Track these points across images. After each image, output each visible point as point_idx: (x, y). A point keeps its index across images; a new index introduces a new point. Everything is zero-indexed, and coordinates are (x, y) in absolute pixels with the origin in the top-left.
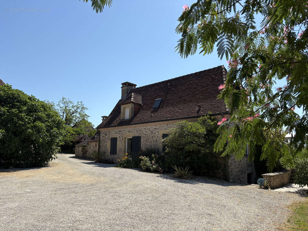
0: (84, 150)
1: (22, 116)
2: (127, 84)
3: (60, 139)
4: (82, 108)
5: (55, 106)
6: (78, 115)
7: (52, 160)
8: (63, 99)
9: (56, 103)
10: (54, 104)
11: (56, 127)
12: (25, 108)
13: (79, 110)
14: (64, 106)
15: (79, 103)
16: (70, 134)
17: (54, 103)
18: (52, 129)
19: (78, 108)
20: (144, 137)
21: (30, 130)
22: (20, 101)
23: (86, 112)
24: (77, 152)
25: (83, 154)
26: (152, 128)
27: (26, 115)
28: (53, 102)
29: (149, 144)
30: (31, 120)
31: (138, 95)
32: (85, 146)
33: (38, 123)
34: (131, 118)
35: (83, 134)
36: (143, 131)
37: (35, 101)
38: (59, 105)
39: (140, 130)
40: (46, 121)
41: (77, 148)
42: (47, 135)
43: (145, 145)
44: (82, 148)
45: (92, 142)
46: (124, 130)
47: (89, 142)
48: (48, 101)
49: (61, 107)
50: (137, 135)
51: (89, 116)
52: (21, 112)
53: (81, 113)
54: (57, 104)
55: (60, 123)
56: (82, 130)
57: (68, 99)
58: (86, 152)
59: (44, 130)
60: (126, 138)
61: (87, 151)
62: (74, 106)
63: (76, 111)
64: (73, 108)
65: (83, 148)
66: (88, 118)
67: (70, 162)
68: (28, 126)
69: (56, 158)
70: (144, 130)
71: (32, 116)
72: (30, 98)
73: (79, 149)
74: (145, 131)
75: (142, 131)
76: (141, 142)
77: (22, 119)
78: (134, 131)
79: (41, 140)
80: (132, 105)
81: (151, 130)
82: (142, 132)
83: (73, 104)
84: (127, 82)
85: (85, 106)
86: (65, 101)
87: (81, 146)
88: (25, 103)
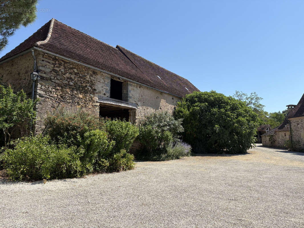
0: (272, 139)
1: (228, 113)
4: (256, 99)
6: (253, 106)
7: (251, 148)
8: (237, 93)
13: (253, 101)
15: (253, 94)
19: (252, 99)
21: (236, 125)
23: (261, 102)
24: (264, 142)
25: (272, 143)
27: (231, 112)
30: (235, 117)
32: (272, 136)
35: (264, 124)
40: (246, 116)
41: (264, 138)
44: (269, 137)
45: (280, 131)
47: (277, 132)
51: (264, 105)
52: (226, 111)
53: (256, 103)
56: (262, 121)
57: (241, 92)
58: (274, 141)
59: (246, 123)
61: (276, 140)
62: (249, 98)
63: (250, 103)
64: (247, 99)
65: (271, 138)
66: (264, 108)
67: (262, 150)
68: (234, 121)
69: (255, 146)
71: (235, 113)
73: (266, 139)
77: (229, 116)
79: (244, 132)
83: (247, 95)
85: (258, 96)
86: (239, 94)
87: (268, 136)
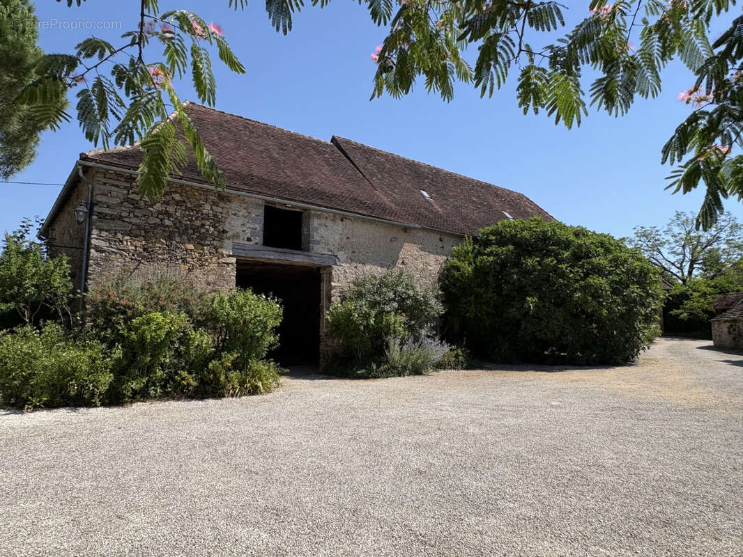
0: (735, 330)
1: (562, 268)
3: (653, 307)
5: (660, 235)
9: (662, 228)
11: (637, 283)
12: (567, 254)
14: (683, 232)
17: (656, 229)
18: (628, 287)
21: (578, 295)
22: (558, 243)
24: (717, 336)
25: (734, 339)
27: (571, 265)
30: (579, 275)
32: (735, 321)
33: (595, 280)
37: (587, 235)
38: (669, 230)
41: (716, 326)
42: (615, 301)
44: (727, 324)
48: (642, 228)
49: (674, 236)
53: (732, 240)
54: (665, 229)
55: (646, 274)
57: (692, 212)
58: (740, 335)
63: (716, 238)
65: (731, 326)
68: (576, 287)
71: (581, 266)
72: (577, 234)
73: (720, 328)
77: (563, 275)
87: (725, 322)
88: (567, 245)
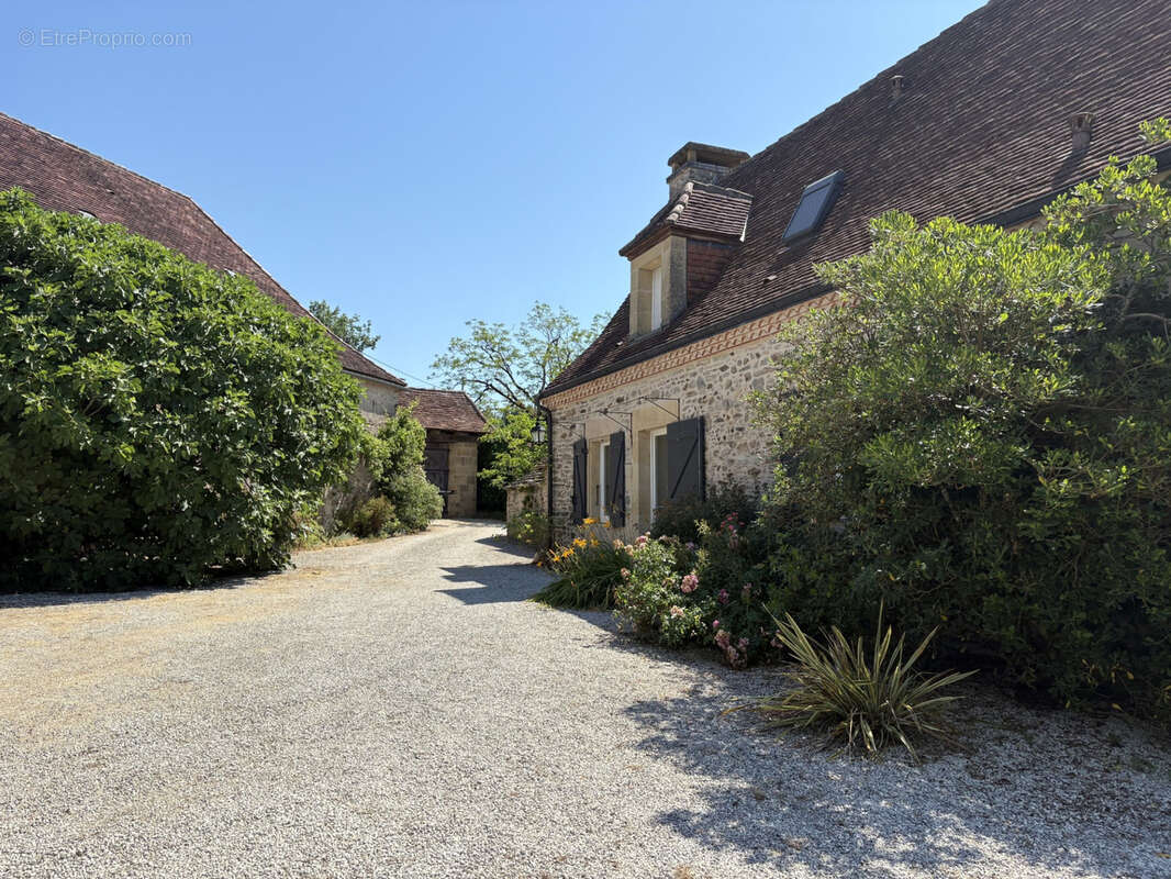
0: (531, 506)
2: (690, 155)
5: (508, 341)
9: (513, 328)
10: (505, 332)
16: (521, 441)
17: (503, 329)
20: (719, 420)
24: (510, 517)
26: (758, 355)
28: (501, 325)
29: (747, 462)
31: (727, 194)
32: (532, 488)
34: (668, 322)
36: (716, 387)
38: (524, 334)
39: (701, 383)
41: (512, 499)
43: (725, 469)
44: (523, 496)
46: (634, 393)
48: (482, 323)
49: (527, 344)
50: (689, 411)
54: (517, 331)
60: (645, 434)
65: (528, 498)
70: (721, 380)
73: (515, 502)
74: (725, 380)
75: (710, 386)
76: (704, 449)
78: (677, 390)
80: (674, 245)
81: (751, 371)
82: (709, 393)
84: (690, 147)
87: (521, 490)
